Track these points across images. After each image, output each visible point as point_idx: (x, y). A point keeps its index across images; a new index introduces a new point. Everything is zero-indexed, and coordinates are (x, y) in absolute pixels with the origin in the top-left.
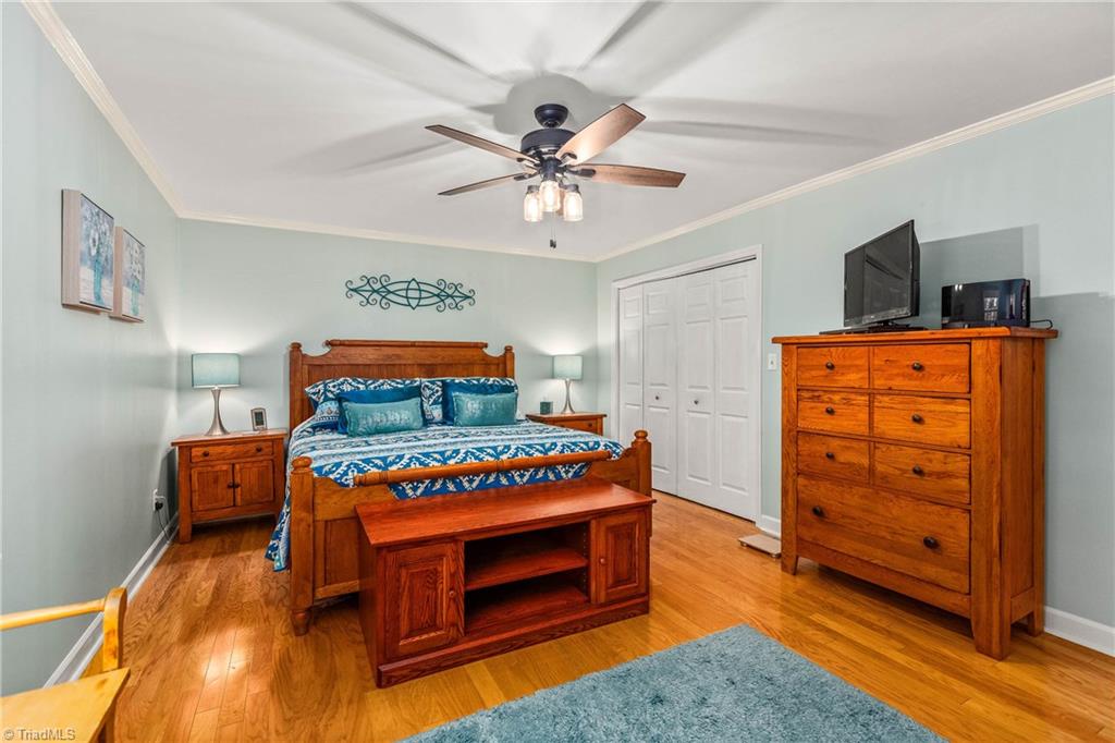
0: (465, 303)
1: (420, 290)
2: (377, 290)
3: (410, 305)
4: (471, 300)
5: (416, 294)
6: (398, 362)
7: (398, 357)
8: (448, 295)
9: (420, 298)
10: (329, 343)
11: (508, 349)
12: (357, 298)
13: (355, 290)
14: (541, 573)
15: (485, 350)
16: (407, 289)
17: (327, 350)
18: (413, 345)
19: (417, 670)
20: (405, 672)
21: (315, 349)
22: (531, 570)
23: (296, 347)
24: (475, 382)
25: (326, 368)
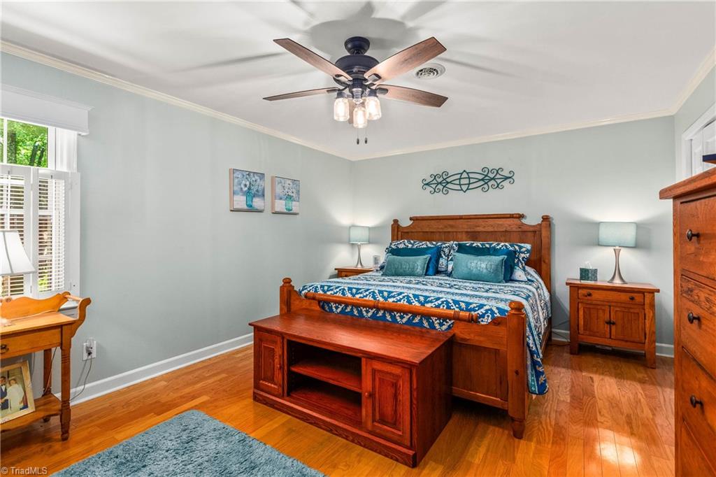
0: (506, 183)
1: (469, 178)
2: (440, 183)
3: (462, 190)
4: (511, 180)
5: (465, 181)
6: (450, 230)
7: (452, 226)
8: (491, 179)
9: (469, 184)
10: (411, 219)
11: (546, 219)
12: (429, 189)
13: (427, 184)
14: (331, 382)
15: (524, 221)
16: (460, 179)
17: (412, 222)
18: (461, 218)
19: (265, 400)
20: (261, 398)
21: (405, 223)
22: (328, 376)
23: (396, 221)
24: (488, 246)
25: (410, 234)
